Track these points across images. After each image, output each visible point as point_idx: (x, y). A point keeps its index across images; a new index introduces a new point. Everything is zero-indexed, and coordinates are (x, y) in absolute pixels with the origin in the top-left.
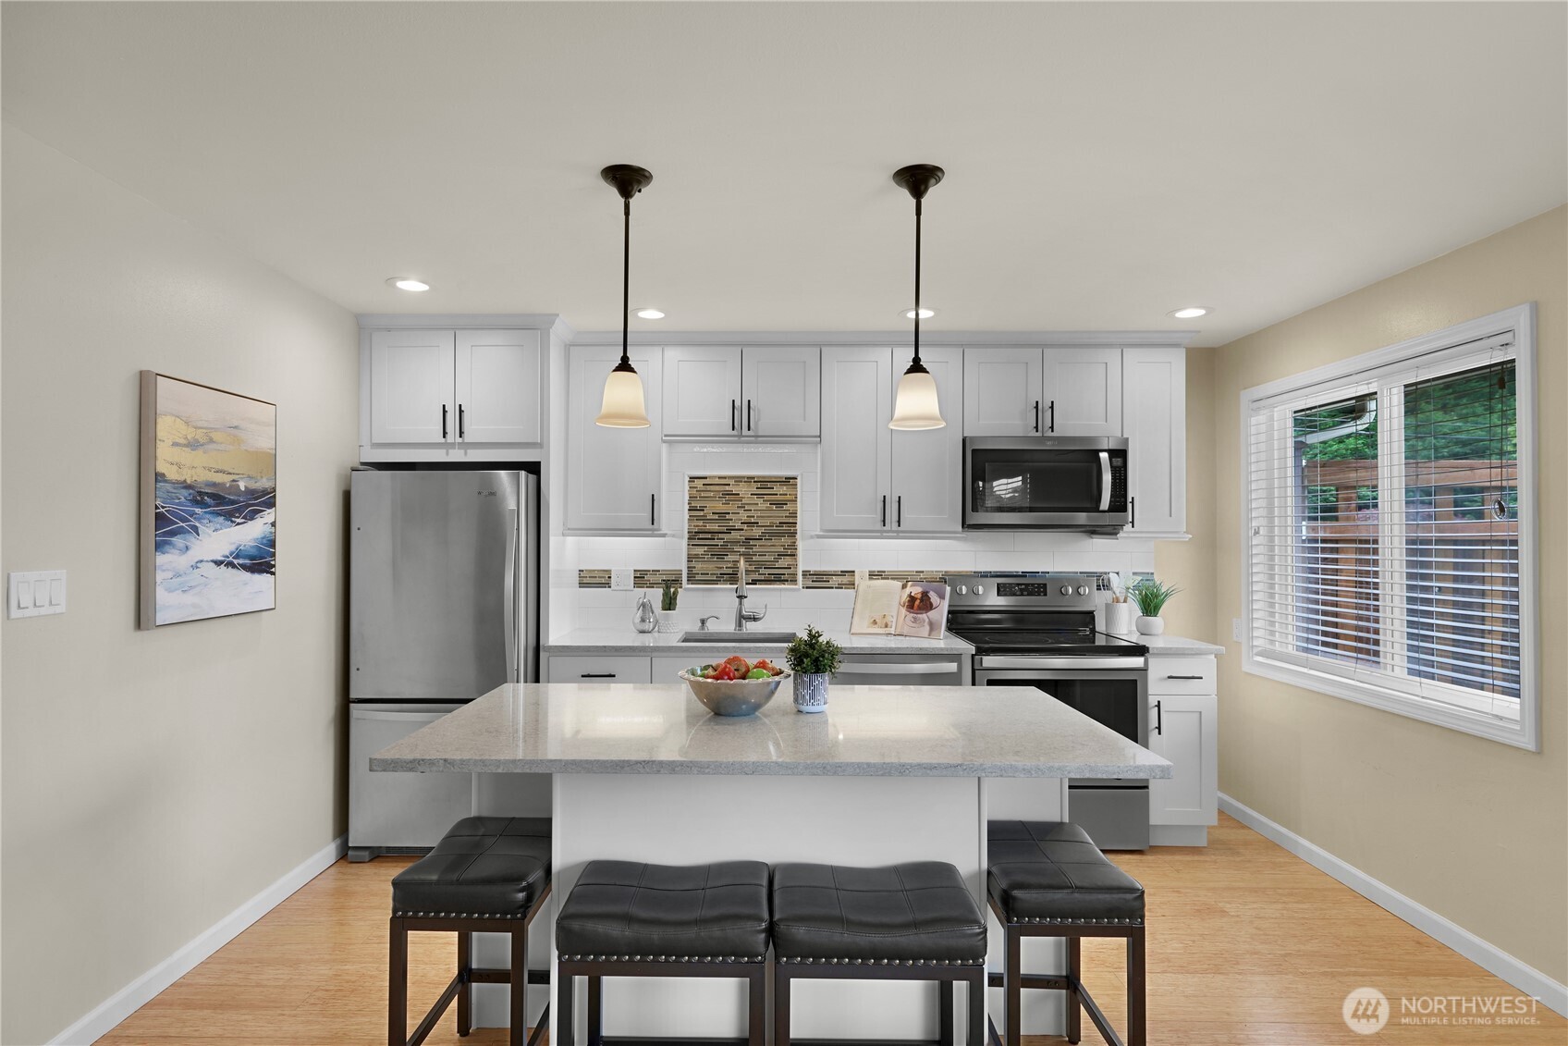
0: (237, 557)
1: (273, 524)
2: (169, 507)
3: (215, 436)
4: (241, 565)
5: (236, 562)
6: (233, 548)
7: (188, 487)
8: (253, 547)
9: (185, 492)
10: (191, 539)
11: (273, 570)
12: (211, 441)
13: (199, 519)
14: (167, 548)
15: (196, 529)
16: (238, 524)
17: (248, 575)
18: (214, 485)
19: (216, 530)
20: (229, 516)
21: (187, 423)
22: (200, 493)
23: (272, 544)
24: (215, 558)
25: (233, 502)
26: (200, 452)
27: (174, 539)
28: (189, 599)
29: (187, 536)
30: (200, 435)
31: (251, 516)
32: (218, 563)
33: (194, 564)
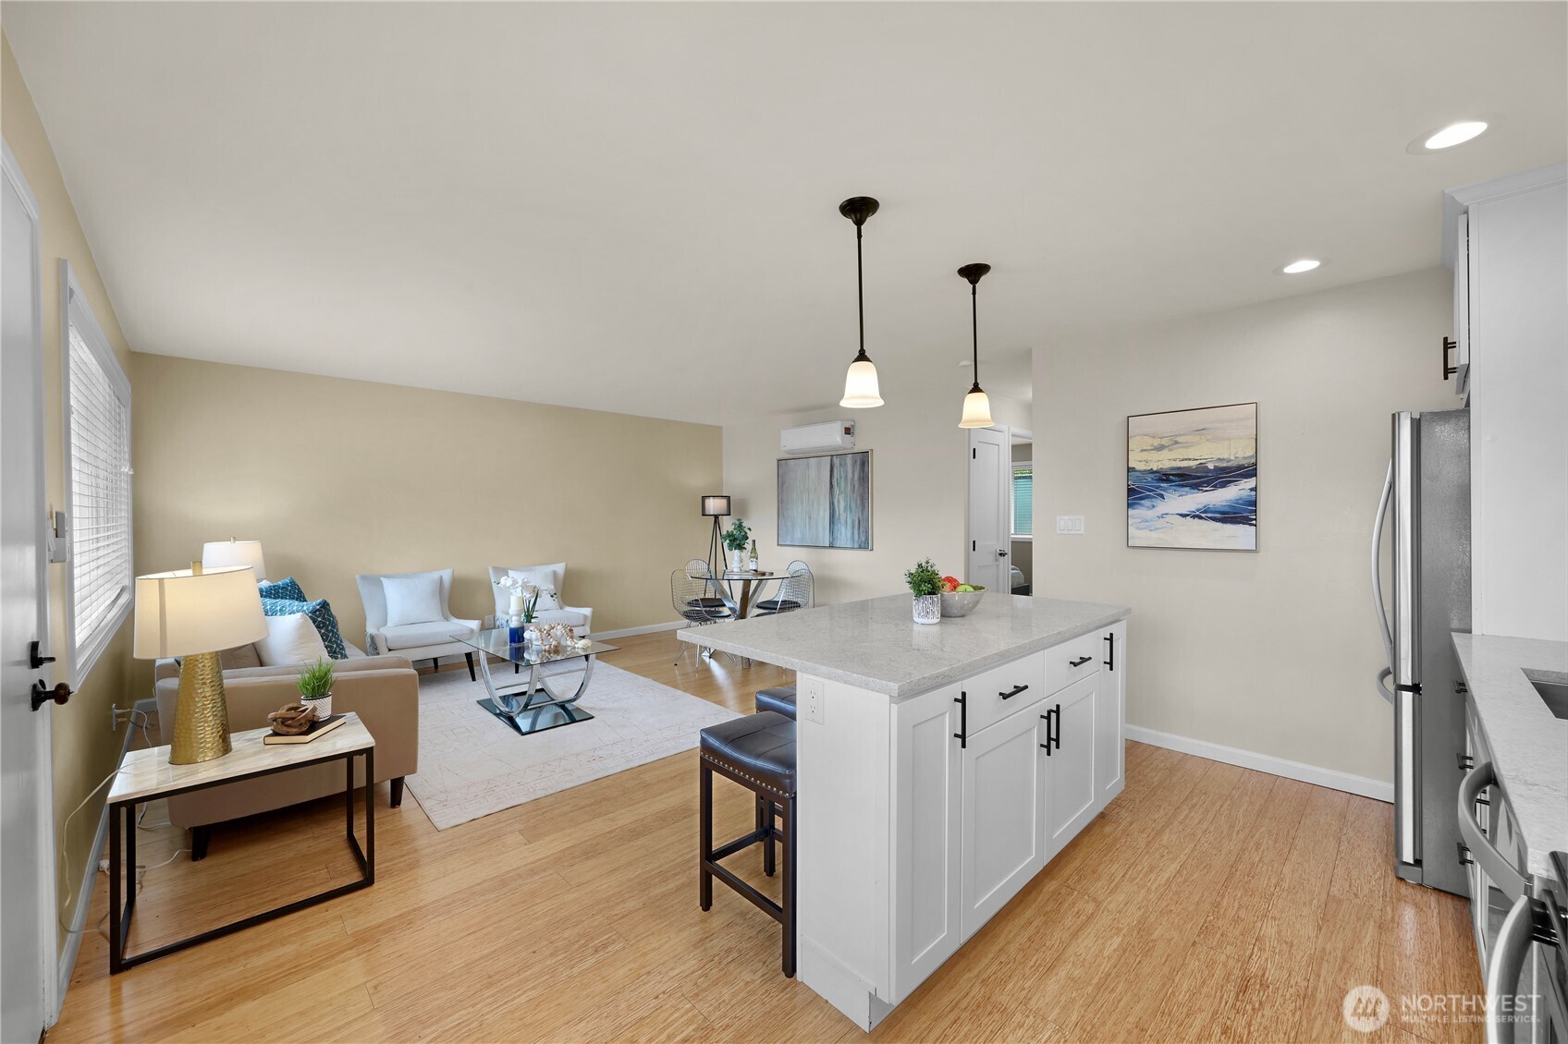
0: (1205, 512)
1: (1255, 489)
2: (1139, 485)
3: (1180, 439)
4: (1211, 518)
5: (1203, 515)
6: (1200, 506)
7: (1156, 472)
8: (1225, 506)
9: (1152, 476)
10: (1158, 502)
11: (1254, 522)
12: (1176, 442)
13: (1165, 490)
14: (1137, 506)
15: (1162, 496)
16: (1206, 491)
17: (1219, 524)
18: (1180, 468)
19: (1181, 496)
20: (1196, 487)
21: (1154, 437)
22: (1165, 475)
23: (1254, 503)
24: (1180, 513)
25: (1199, 478)
26: (1166, 451)
27: (1143, 502)
28: (1154, 535)
29: (1154, 500)
30: (1164, 442)
31: (1224, 485)
32: (1184, 516)
33: (1159, 515)
